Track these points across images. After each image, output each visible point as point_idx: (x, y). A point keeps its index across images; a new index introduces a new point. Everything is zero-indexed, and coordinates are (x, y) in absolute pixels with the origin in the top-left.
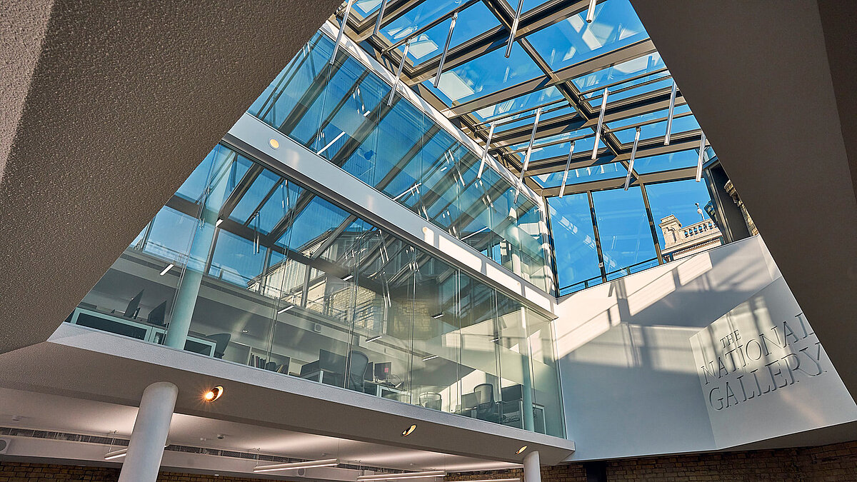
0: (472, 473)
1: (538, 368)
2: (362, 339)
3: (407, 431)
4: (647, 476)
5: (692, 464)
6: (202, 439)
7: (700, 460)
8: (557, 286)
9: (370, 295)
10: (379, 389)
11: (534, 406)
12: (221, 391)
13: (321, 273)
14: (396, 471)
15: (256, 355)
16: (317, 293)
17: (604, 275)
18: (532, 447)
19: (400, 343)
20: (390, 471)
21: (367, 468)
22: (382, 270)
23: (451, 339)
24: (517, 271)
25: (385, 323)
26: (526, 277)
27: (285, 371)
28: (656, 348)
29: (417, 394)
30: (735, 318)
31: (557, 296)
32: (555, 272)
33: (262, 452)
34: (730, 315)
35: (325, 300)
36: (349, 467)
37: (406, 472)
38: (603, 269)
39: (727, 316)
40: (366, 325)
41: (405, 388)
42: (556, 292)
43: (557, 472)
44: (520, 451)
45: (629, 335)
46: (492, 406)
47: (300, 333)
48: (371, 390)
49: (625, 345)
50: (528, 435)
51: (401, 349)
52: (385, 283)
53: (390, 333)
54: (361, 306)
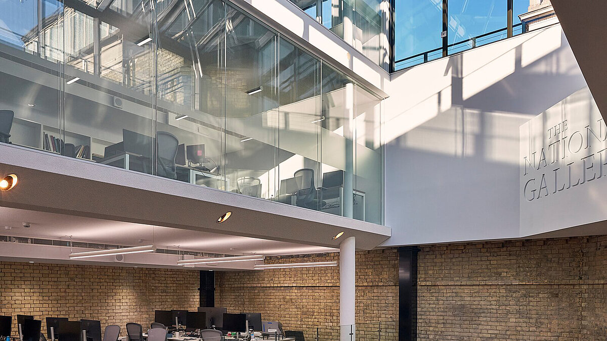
0: (292, 257)
1: (361, 154)
2: (172, 116)
3: (223, 217)
4: (454, 260)
5: (496, 250)
6: (6, 228)
7: (503, 247)
8: (392, 59)
9: (176, 61)
10: (193, 174)
11: (354, 192)
12: (15, 180)
13: (115, 30)
14: (217, 255)
15: (50, 134)
16: (112, 57)
17: (445, 47)
18: (349, 232)
19: (212, 120)
20: (211, 255)
21: (186, 253)
22: (189, 28)
23: (273, 117)
24: (348, 38)
25: (197, 97)
26: (358, 46)
27: (86, 154)
28: (492, 137)
29: (234, 180)
30: (569, 107)
31: (391, 70)
32: (392, 42)
33: (74, 239)
34: (566, 103)
35: (124, 66)
36: (168, 252)
37: (226, 256)
38: (445, 40)
39: (563, 103)
40: (175, 100)
41: (221, 172)
42: (391, 66)
43: (373, 255)
44: (338, 236)
45: (461, 121)
46: (312, 192)
47: (101, 111)
48: (183, 176)
49: (456, 131)
50: (347, 221)
51: (214, 127)
52: (194, 47)
53: (203, 109)
54: (167, 75)
